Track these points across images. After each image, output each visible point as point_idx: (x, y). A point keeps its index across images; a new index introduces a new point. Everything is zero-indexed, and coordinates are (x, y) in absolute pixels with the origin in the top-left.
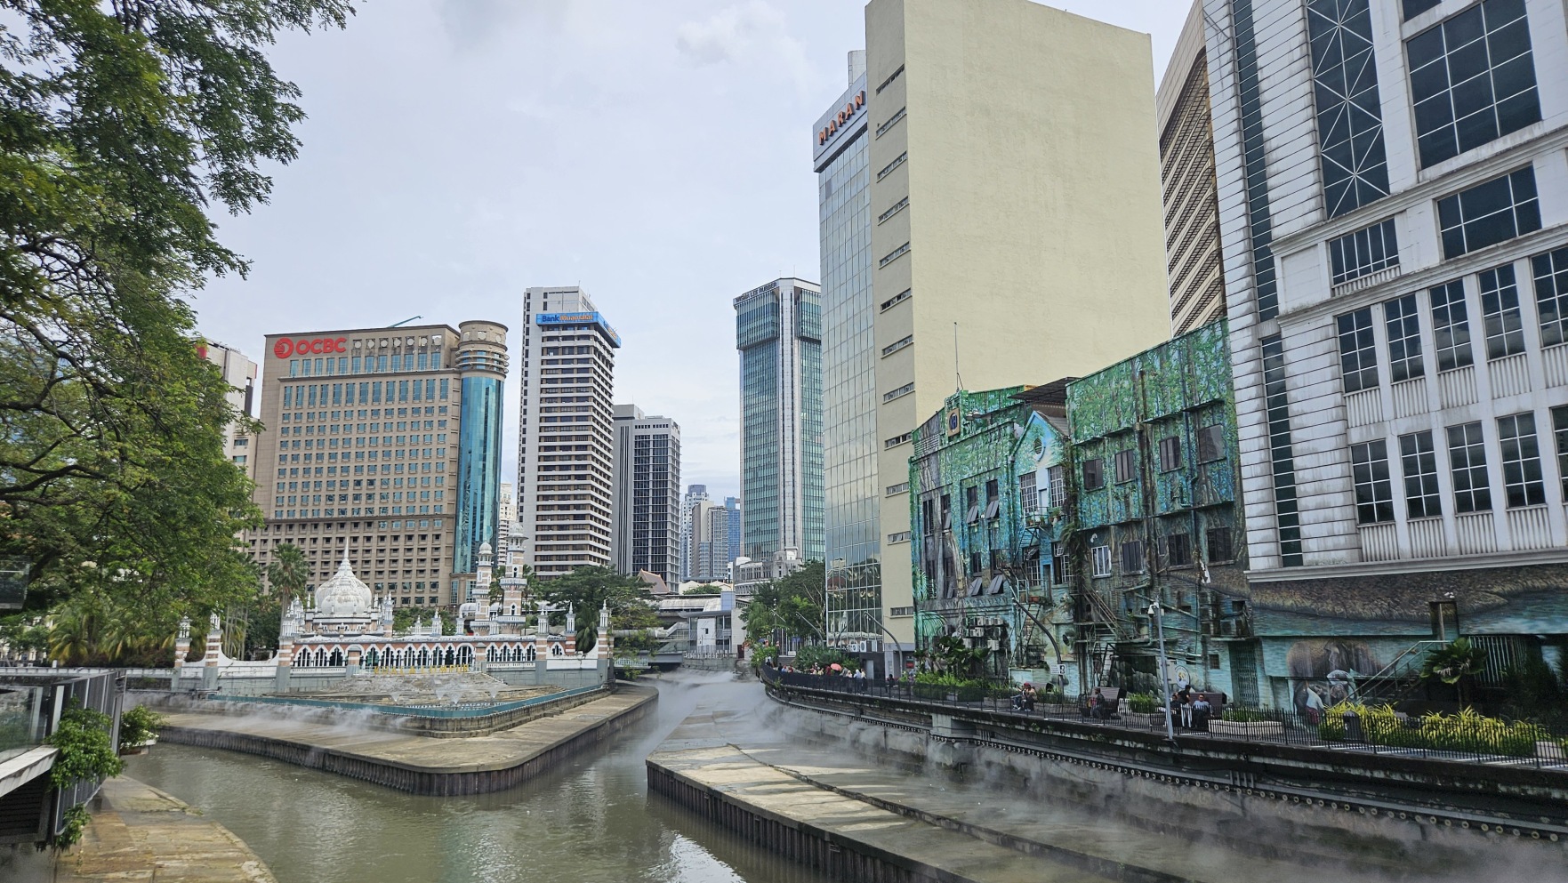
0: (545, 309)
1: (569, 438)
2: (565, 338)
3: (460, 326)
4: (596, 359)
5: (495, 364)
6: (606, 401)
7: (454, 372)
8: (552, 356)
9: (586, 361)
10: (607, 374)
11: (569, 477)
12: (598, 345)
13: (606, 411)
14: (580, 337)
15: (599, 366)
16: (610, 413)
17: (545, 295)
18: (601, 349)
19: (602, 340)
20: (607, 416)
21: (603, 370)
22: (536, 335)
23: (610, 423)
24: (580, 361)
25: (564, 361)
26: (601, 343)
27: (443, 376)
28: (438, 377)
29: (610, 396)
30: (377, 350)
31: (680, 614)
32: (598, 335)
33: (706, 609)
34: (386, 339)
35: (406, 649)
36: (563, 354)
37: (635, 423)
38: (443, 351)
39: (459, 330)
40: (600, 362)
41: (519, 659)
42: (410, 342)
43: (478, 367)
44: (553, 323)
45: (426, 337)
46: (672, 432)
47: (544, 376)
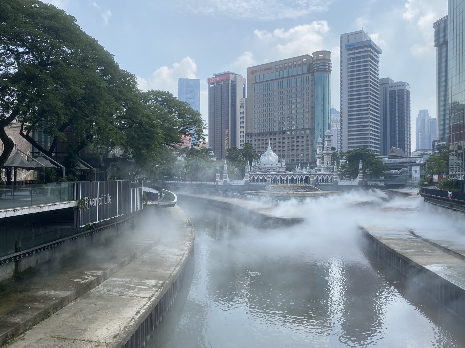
0: (348, 42)
1: (360, 94)
2: (357, 53)
3: (313, 54)
4: (371, 60)
5: (327, 67)
6: (376, 77)
7: (311, 73)
8: (352, 61)
9: (366, 61)
10: (376, 66)
11: (361, 110)
12: (371, 54)
13: (376, 81)
14: (363, 52)
15: (372, 63)
16: (378, 83)
17: (348, 36)
18: (373, 56)
19: (373, 51)
20: (376, 84)
21: (374, 64)
22: (345, 53)
23: (378, 86)
24: (364, 62)
25: (357, 63)
26: (373, 53)
27: (307, 75)
28: (305, 75)
29: (378, 75)
30: (283, 68)
31: (404, 164)
32: (371, 50)
33: (417, 162)
34: (286, 63)
35: (286, 177)
36: (357, 60)
37: (389, 85)
38: (307, 65)
39: (312, 56)
40: (373, 61)
41: (328, 181)
42: (295, 63)
43: (320, 70)
44: (352, 47)
45: (300, 60)
46: (407, 88)
47: (349, 70)
